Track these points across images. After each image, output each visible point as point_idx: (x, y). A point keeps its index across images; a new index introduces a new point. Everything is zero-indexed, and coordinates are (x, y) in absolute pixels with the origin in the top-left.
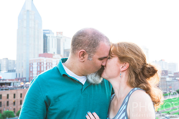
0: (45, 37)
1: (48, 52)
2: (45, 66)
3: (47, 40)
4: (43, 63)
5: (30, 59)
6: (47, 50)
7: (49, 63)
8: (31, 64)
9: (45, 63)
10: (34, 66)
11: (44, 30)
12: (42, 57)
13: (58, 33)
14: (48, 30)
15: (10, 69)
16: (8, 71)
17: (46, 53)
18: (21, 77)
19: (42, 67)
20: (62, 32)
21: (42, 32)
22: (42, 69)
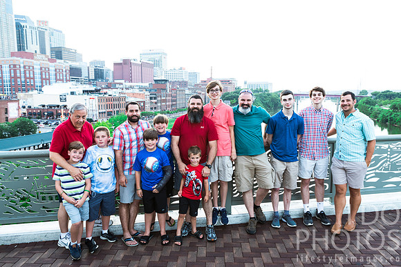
0: (19, 27)
1: (26, 51)
2: (22, 70)
3: (22, 32)
4: (20, 65)
6: (23, 46)
7: (29, 67)
9: (22, 65)
11: (16, 16)
12: (17, 57)
14: (24, 17)
17: (22, 51)
19: (18, 71)
20: (46, 22)
21: (14, 18)
22: (18, 75)
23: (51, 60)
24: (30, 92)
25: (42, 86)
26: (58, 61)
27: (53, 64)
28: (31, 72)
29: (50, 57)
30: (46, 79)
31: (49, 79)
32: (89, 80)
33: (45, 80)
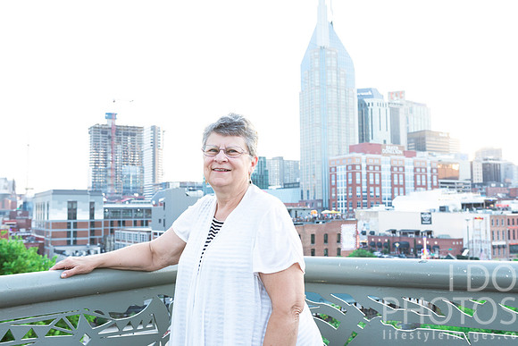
0: (363, 106)
1: (371, 142)
2: (364, 172)
3: (366, 113)
4: (361, 166)
5: (331, 158)
6: (367, 135)
7: (374, 166)
8: (333, 169)
9: (364, 165)
10: (339, 173)
11: (359, 91)
12: (357, 152)
13: (394, 95)
14: (370, 89)
15: (288, 182)
16: (285, 184)
17: (365, 142)
18: (311, 198)
19: (358, 175)
20: (402, 92)
21: (356, 94)
22: (358, 181)
23: (408, 154)
24: (374, 209)
25: (393, 197)
26: (419, 154)
27: (411, 160)
28: (377, 175)
29: (406, 149)
30: (399, 186)
31: (404, 186)
32: (473, 185)
33: (398, 188)
